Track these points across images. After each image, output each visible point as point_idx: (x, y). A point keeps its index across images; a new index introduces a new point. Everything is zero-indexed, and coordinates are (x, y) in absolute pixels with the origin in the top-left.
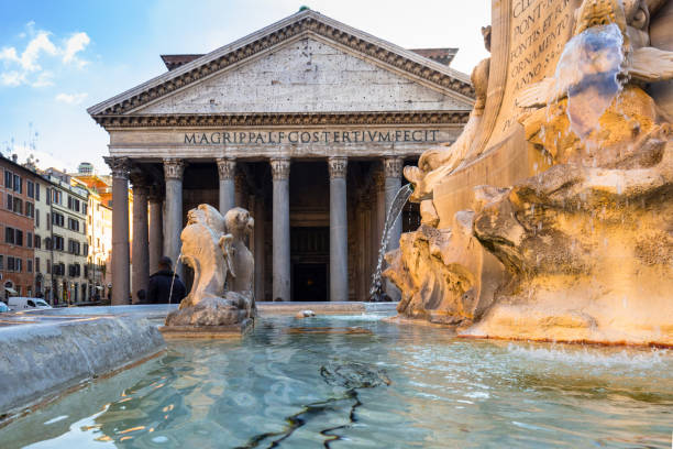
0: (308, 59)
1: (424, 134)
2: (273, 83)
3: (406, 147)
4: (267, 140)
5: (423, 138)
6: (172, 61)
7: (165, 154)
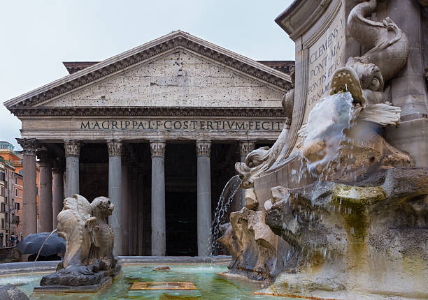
0: (180, 67)
1: (271, 124)
2: (152, 84)
3: (257, 134)
4: (147, 126)
5: (271, 128)
6: (72, 67)
7: (66, 137)
